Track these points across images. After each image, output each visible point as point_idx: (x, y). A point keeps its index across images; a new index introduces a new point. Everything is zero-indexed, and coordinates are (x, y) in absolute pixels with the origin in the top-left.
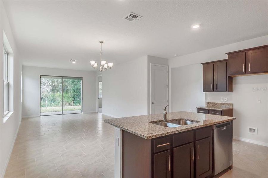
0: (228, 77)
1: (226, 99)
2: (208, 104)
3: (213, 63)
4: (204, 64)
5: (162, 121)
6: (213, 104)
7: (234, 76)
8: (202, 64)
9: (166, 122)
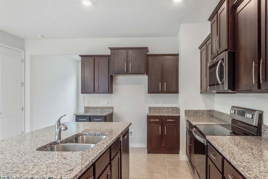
0: (110, 75)
1: (107, 102)
2: (87, 109)
3: (94, 57)
4: (82, 56)
5: (55, 143)
6: (92, 108)
7: (115, 76)
8: (80, 56)
9: (61, 143)
